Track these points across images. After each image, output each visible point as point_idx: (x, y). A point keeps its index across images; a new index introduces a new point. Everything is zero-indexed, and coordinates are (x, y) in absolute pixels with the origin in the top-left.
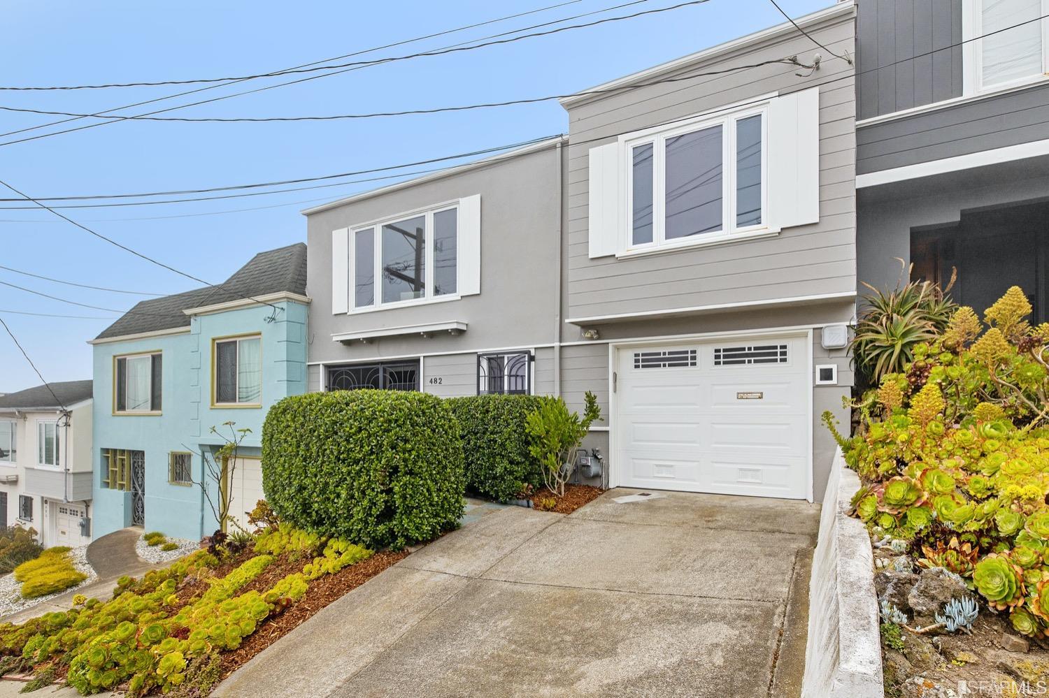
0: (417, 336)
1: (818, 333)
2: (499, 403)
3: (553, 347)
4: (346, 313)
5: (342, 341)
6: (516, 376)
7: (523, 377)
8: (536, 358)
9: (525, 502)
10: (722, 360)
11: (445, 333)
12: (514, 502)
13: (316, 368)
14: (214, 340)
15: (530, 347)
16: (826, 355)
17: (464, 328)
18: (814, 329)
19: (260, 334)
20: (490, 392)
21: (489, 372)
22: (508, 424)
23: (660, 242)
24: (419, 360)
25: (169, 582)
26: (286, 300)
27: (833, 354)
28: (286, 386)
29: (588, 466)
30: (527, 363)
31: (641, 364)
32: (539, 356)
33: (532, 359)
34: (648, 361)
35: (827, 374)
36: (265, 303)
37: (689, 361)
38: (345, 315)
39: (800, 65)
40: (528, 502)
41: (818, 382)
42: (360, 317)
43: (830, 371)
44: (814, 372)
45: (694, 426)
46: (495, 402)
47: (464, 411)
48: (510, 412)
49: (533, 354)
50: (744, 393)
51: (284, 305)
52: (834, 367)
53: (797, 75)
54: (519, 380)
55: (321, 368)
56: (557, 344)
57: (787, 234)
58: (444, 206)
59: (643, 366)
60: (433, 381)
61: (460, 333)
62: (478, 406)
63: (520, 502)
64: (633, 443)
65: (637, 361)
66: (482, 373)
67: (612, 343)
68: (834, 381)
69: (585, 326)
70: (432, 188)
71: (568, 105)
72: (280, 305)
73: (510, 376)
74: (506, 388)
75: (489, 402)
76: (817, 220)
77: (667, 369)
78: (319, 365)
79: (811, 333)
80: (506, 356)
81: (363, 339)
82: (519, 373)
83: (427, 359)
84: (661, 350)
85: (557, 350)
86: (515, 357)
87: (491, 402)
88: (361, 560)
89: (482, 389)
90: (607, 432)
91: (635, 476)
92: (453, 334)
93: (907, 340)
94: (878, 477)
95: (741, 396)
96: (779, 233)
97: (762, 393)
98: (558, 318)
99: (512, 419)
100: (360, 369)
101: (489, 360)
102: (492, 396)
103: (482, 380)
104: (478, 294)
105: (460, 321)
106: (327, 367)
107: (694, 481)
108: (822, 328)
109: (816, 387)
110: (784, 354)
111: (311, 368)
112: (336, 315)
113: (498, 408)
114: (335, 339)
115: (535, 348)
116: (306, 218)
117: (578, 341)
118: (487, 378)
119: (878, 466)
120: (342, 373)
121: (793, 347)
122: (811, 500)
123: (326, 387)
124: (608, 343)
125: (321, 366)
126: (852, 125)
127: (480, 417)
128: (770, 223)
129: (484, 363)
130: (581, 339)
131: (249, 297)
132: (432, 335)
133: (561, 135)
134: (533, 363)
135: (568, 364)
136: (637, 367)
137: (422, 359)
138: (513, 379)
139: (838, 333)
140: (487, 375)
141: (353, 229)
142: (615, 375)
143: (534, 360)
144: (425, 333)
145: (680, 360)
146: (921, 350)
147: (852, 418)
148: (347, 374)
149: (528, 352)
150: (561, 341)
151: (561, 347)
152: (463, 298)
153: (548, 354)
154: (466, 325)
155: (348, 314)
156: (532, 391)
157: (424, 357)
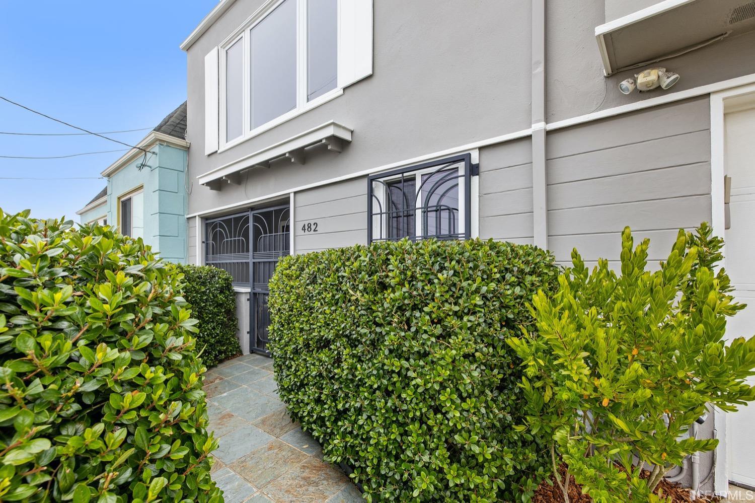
2: (415, 264)
3: (529, 137)
6: (438, 210)
7: (452, 211)
8: (482, 168)
13: (194, 219)
14: (119, 198)
15: (470, 146)
17: (347, 136)
19: (143, 186)
20: (390, 237)
21: (389, 207)
22: (446, 335)
24: (289, 198)
26: (158, 143)
28: (158, 241)
30: (461, 181)
32: (488, 162)
33: (473, 170)
38: (216, 154)
42: (229, 152)
46: (402, 261)
47: (329, 280)
48: (454, 292)
49: (475, 160)
54: (445, 215)
55: (198, 221)
56: (538, 127)
60: (306, 227)
61: (340, 144)
62: (359, 271)
66: (376, 209)
72: (154, 150)
73: (425, 212)
74: (419, 232)
75: (386, 262)
78: (195, 217)
80: (418, 174)
81: (225, 176)
82: (445, 202)
83: (299, 196)
85: (539, 142)
87: (392, 259)
89: (376, 235)
98: (541, 69)
99: (459, 316)
100: (231, 219)
101: (389, 185)
102: (394, 245)
103: (376, 219)
104: (369, 77)
105: (337, 122)
106: (202, 218)
111: (190, 222)
112: (209, 155)
113: (413, 277)
114: (201, 182)
115: (480, 148)
118: (384, 216)
124: (708, 95)
125: (197, 217)
127: (363, 301)
129: (380, 192)
130: (613, 100)
134: (475, 180)
135: (565, 170)
137: (292, 196)
138: (432, 216)
140: (384, 210)
143: (478, 174)
148: (220, 225)
149: (465, 158)
150: (547, 121)
151: (549, 133)
152: (347, 91)
153: (515, 154)
154: (352, 132)
155: (218, 152)
156: (475, 235)
157: (295, 193)
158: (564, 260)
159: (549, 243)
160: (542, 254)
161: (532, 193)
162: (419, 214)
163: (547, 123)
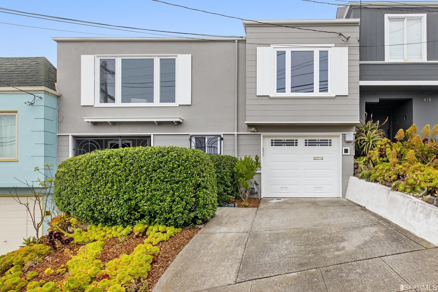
0: (152, 123)
1: (344, 136)
3: (234, 134)
4: (93, 106)
5: (92, 122)
6: (212, 147)
7: (216, 147)
9: (233, 205)
10: (308, 144)
11: (171, 123)
12: (226, 205)
13: (65, 138)
15: (221, 133)
16: (346, 144)
17: (181, 121)
18: (342, 134)
19: (16, 112)
23: (288, 93)
25: (16, 267)
26: (44, 92)
27: (348, 144)
28: (43, 147)
29: (254, 188)
30: (219, 141)
31: (274, 144)
32: (225, 138)
33: (222, 139)
34: (277, 143)
35: (346, 151)
36: (27, 92)
37: (295, 144)
38: (92, 107)
39: (343, 36)
40: (234, 204)
41: (344, 154)
43: (347, 150)
44: (342, 150)
45: (297, 171)
49: (222, 137)
50: (316, 158)
51: (42, 95)
52: (349, 148)
53: (342, 40)
56: (236, 133)
57: (337, 98)
58: (168, 56)
59: (275, 145)
61: (179, 123)
63: (230, 205)
64: (271, 178)
65: (272, 143)
66: (193, 145)
67: (263, 134)
68: (349, 153)
69: (250, 126)
70: (159, 45)
71: (246, 25)
72: (39, 95)
76: (348, 95)
77: (285, 147)
78: (68, 135)
79: (341, 136)
80: (207, 137)
81: (110, 122)
82: (214, 145)
83: (156, 137)
84: (283, 139)
85: (236, 136)
86: (212, 138)
88: (177, 233)
90: (260, 173)
91: (272, 193)
92: (175, 124)
93: (373, 140)
94: (390, 180)
95: (315, 159)
96: (335, 97)
97: (323, 158)
98: (236, 121)
99: (226, 166)
101: (196, 138)
104: (190, 105)
105: (180, 118)
106: (74, 137)
107: (297, 193)
108: (345, 134)
109: (343, 155)
110: (330, 143)
111: (61, 138)
112: (84, 106)
114: (86, 120)
115: (223, 134)
116: (56, 43)
117: (246, 132)
119: (390, 177)
120: (87, 142)
121: (334, 140)
122: (341, 197)
123: (74, 149)
124: (261, 134)
125: (70, 136)
126: (358, 63)
128: (331, 93)
129: (193, 140)
130: (248, 131)
131: (13, 86)
132: (160, 123)
133: (242, 37)
134: (222, 141)
135: (241, 142)
136: (272, 145)
137: (152, 136)
138: (209, 148)
139: (351, 136)
141: (98, 57)
142: (263, 148)
144: (157, 122)
145: (291, 143)
146: (379, 143)
147: (354, 166)
148: (91, 142)
149: (220, 136)
151: (238, 134)
152: (180, 106)
153: (231, 138)
154: (183, 120)
155: (94, 106)
156: (222, 154)
157: (154, 135)
158: (239, 159)
159: (238, 157)
160: (237, 159)
161: (234, 141)
162: (207, 147)
163: (237, 132)
